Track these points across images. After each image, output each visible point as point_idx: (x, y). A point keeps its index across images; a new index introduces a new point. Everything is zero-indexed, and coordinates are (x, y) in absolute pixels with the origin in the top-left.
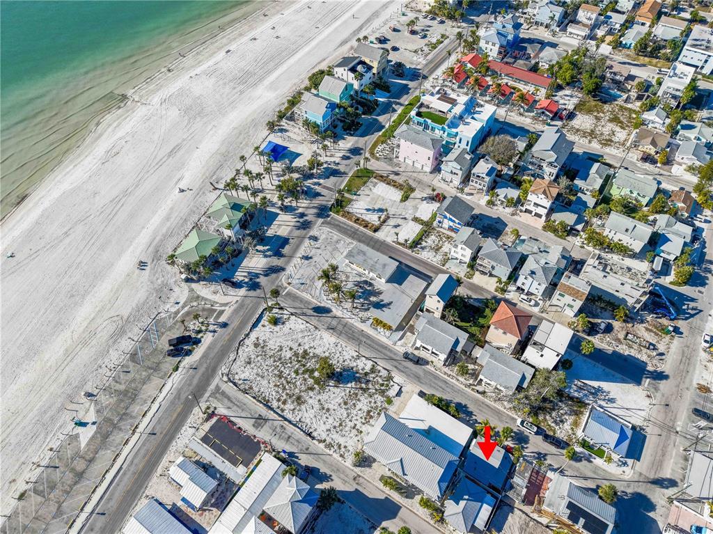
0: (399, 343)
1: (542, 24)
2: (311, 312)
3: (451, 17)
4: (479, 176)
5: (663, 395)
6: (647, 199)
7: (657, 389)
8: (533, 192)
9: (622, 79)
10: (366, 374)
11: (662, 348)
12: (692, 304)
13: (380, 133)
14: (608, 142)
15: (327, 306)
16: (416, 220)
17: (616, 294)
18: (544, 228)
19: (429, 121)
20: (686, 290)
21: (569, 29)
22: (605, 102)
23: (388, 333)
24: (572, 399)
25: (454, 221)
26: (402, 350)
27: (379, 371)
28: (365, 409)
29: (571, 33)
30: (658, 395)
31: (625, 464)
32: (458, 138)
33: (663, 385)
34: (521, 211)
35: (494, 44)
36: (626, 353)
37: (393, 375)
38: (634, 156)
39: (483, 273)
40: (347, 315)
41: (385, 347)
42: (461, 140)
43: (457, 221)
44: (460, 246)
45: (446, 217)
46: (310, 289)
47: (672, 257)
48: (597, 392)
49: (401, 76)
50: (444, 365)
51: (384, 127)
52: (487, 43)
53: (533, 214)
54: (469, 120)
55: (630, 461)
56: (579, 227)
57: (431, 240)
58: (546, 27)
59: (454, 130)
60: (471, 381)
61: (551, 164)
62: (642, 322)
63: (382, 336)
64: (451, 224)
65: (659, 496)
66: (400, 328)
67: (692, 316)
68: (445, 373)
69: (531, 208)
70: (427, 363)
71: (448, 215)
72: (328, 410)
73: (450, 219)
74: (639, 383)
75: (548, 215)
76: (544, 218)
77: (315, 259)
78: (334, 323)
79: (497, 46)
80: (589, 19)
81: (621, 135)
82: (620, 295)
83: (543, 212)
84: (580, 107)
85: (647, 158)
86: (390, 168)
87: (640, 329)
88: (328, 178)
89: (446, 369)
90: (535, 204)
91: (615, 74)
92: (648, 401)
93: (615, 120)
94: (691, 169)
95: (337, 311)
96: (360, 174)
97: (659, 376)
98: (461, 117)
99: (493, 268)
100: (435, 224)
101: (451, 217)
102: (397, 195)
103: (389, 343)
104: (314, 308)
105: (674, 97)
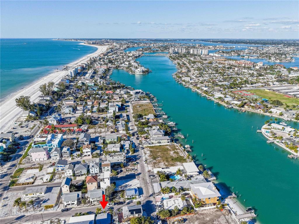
0: (58, 209)
1: (68, 113)
2: (15, 221)
3: (35, 120)
4: (65, 152)
5: (141, 177)
6: (116, 139)
7: (139, 177)
8: (84, 149)
9: (97, 118)
11: (136, 168)
12: (138, 156)
13: (22, 157)
14: (101, 132)
15: (22, 215)
16: (48, 174)
17: (118, 161)
18: (92, 158)
19: (40, 145)
20: (135, 154)
21: (76, 112)
22: (95, 125)
23: (52, 209)
24: (120, 191)
25: (62, 167)
26: (60, 210)
27: (54, 221)
29: (78, 113)
30: (140, 178)
31: (141, 197)
32: (53, 146)
33: (140, 176)
34: (83, 157)
35: (54, 121)
36: (128, 174)
37: (60, 219)
38: (109, 133)
39: (79, 176)
40: (32, 213)
41: (54, 213)
42: (54, 146)
43: (63, 166)
44: (67, 171)
45: (58, 167)
46: (10, 214)
47: (128, 148)
48: (126, 186)
49: (23, 139)
50: (77, 205)
51: (22, 155)
52: (51, 121)
53: (87, 156)
54: (54, 140)
55: (141, 196)
56: (102, 153)
57: (57, 176)
58: (69, 114)
59: (50, 144)
60: (89, 204)
61: (86, 141)
62: (129, 165)
63: (50, 211)
64: (62, 168)
65: (151, 199)
66: (56, 205)
67: (139, 158)
68: (79, 208)
69: (86, 154)
70: (71, 208)
73: (60, 166)
74: (135, 178)
76: (91, 155)
77: (9, 204)
78: (28, 218)
79: (55, 121)
80: (81, 108)
81: (103, 130)
82: (120, 161)
83: (90, 153)
84: (89, 128)
85: (112, 132)
86: (30, 165)
87: (129, 167)
88: (4, 178)
89: (79, 206)
90: (86, 152)
91: (94, 117)
92: (138, 181)
93: (100, 127)
94: (123, 130)
95: (27, 214)
96: (18, 171)
97: (139, 174)
98: (51, 140)
99: (81, 172)
100: (56, 172)
102: (37, 171)
103: (54, 211)
104: (16, 219)
105: (112, 118)
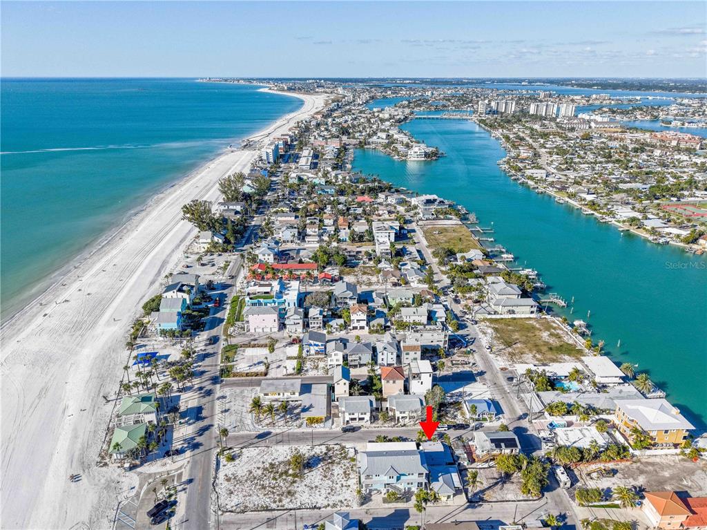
0: (333, 427)
1: (288, 241)
2: (256, 440)
3: (225, 251)
4: (314, 318)
5: (490, 380)
6: (411, 299)
7: (485, 379)
8: (353, 313)
9: (355, 253)
10: (326, 454)
11: (472, 361)
12: (469, 337)
13: (224, 323)
14: (370, 284)
15: (265, 431)
16: (289, 358)
17: (432, 344)
18: (370, 333)
19: (262, 300)
20: (460, 332)
21: (307, 240)
22: (354, 267)
23: (322, 425)
24: (451, 404)
25: (317, 345)
26: (339, 429)
27: (333, 448)
28: (341, 472)
29: (309, 241)
30: (488, 382)
31: (499, 418)
32: (286, 304)
33: (486, 376)
34: (351, 330)
35: (269, 255)
36: (459, 371)
37: (344, 445)
38: (389, 286)
39: (355, 366)
40: (285, 429)
41: (327, 433)
42: (289, 304)
43: (320, 344)
44: (333, 354)
45: (310, 345)
46: (243, 427)
47: (443, 320)
48: (460, 395)
49: (213, 289)
50: (371, 423)
51: (224, 319)
52: (264, 255)
53: (359, 328)
54: (287, 292)
55: (500, 416)
56: (389, 324)
57: (308, 365)
58: (292, 242)
59: (282, 300)
60: (393, 423)
61: (351, 298)
62: (454, 354)
63: (319, 428)
64: (316, 348)
65: (524, 423)
66: (327, 419)
67: (473, 342)
68: (375, 427)
69: (356, 324)
70: (360, 428)
71: (312, 342)
72: (316, 487)
73: (315, 345)
74: (476, 381)
75: (368, 324)
76: (367, 328)
77: (232, 409)
78: (279, 438)
79: (272, 255)
80: (315, 232)
81: (374, 279)
82: (435, 343)
83: (363, 324)
84: (341, 272)
85: (395, 285)
86: (247, 339)
87: (455, 357)
88: (204, 360)
89: (374, 425)
90: (357, 320)
91: (350, 252)
92: (486, 387)
93: (365, 273)
94: (420, 281)
95: (275, 431)
96: (228, 349)
97: (481, 373)
98: (281, 292)
99: (360, 359)
100: (304, 355)
101: (315, 342)
102: (266, 351)
103: (327, 430)
104: (256, 437)
105: (387, 254)
